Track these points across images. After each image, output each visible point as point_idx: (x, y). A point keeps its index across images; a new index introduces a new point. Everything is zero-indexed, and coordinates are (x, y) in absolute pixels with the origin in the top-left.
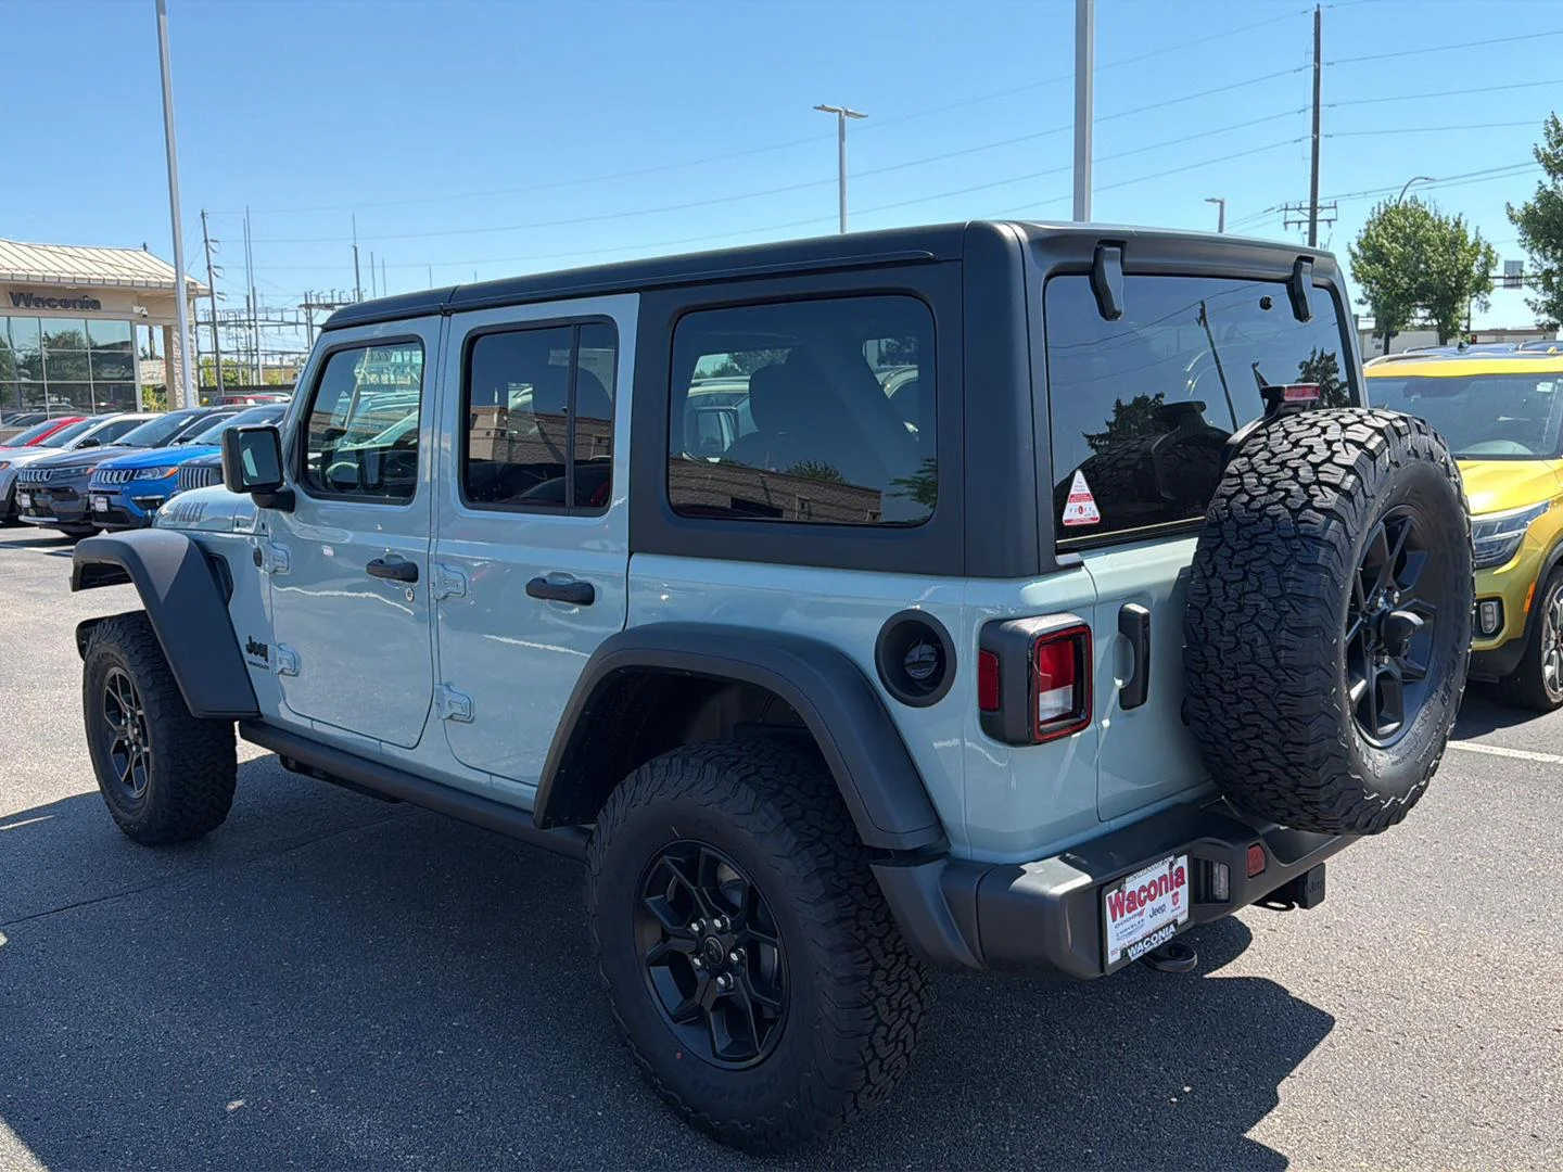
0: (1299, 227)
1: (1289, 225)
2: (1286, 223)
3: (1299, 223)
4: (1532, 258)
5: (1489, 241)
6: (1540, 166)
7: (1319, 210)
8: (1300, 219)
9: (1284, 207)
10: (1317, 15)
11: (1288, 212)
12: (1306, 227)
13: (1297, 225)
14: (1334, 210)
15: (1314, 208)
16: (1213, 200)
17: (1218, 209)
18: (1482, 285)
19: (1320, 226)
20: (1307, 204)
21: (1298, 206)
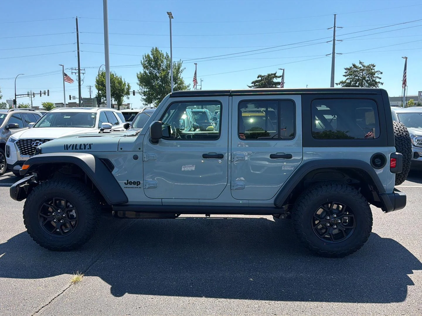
0: (76, 74)
1: (73, 73)
2: (72, 73)
3: (76, 73)
4: (140, 88)
5: (129, 83)
6: (142, 66)
7: (80, 70)
8: (76, 72)
9: (71, 68)
10: (77, 19)
11: (73, 70)
12: (77, 74)
13: (75, 73)
14: (84, 71)
15: (79, 70)
16: (61, 65)
17: (62, 68)
18: (128, 93)
19: (81, 75)
20: (77, 69)
21: (75, 69)
